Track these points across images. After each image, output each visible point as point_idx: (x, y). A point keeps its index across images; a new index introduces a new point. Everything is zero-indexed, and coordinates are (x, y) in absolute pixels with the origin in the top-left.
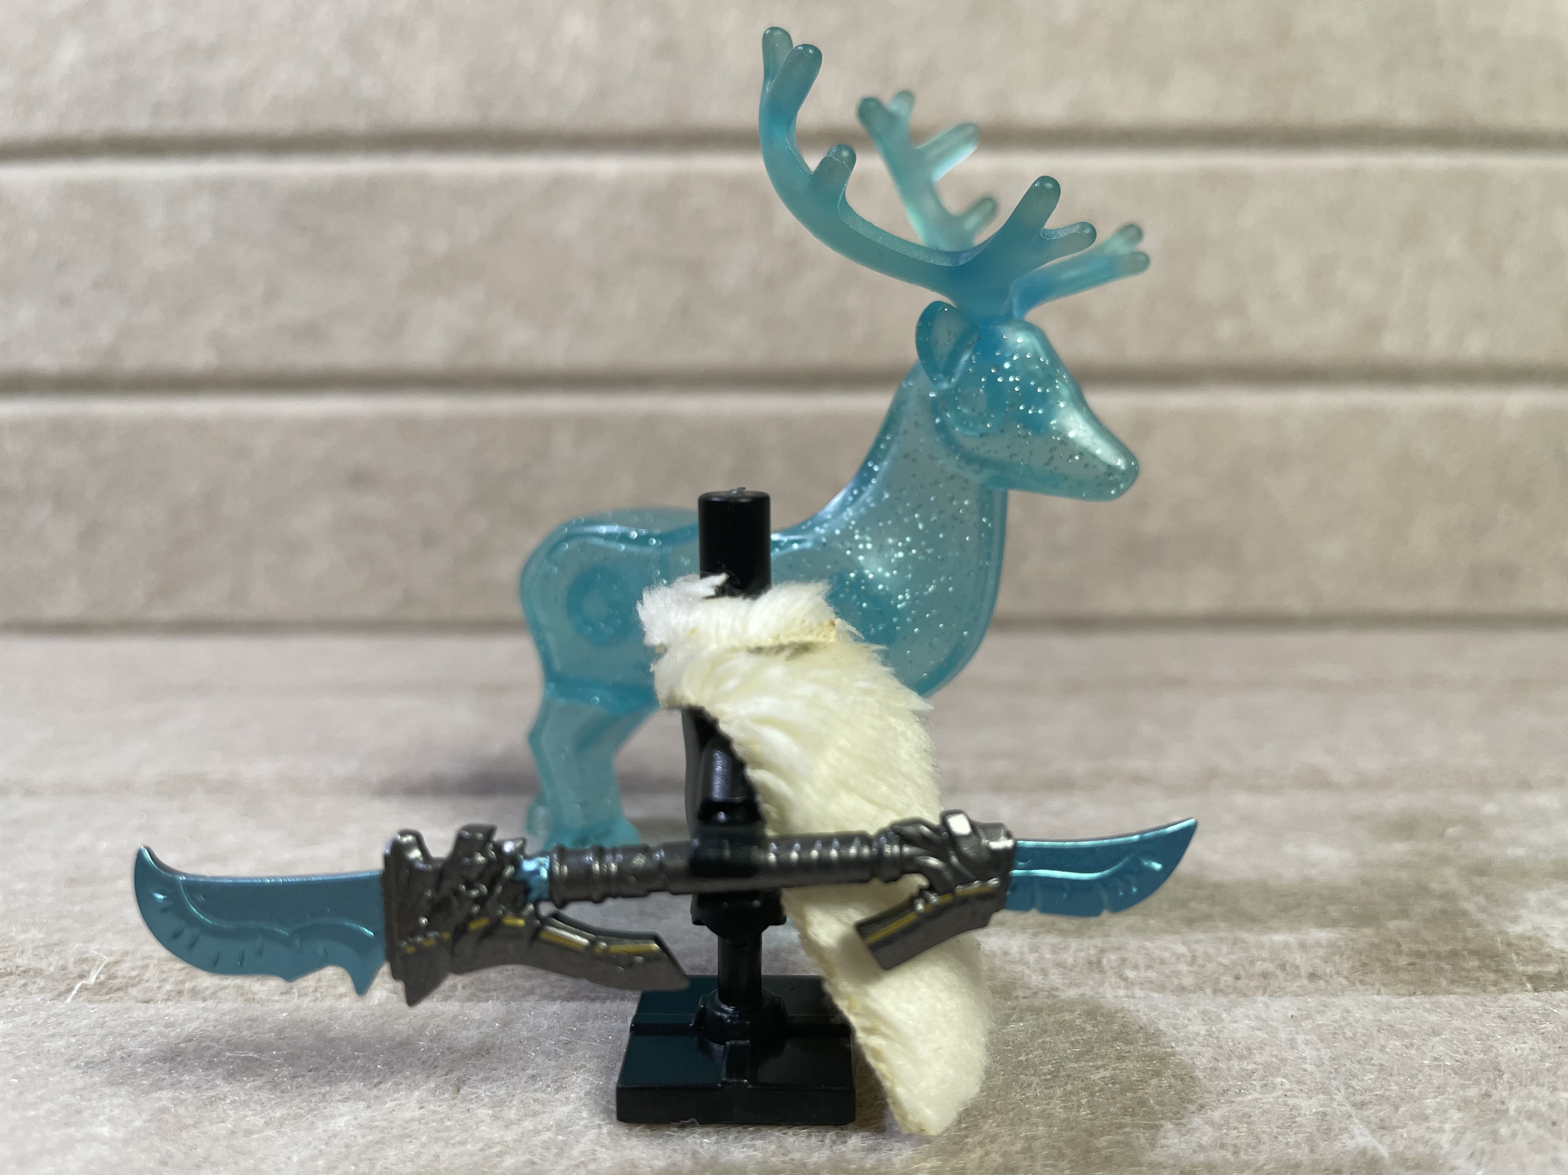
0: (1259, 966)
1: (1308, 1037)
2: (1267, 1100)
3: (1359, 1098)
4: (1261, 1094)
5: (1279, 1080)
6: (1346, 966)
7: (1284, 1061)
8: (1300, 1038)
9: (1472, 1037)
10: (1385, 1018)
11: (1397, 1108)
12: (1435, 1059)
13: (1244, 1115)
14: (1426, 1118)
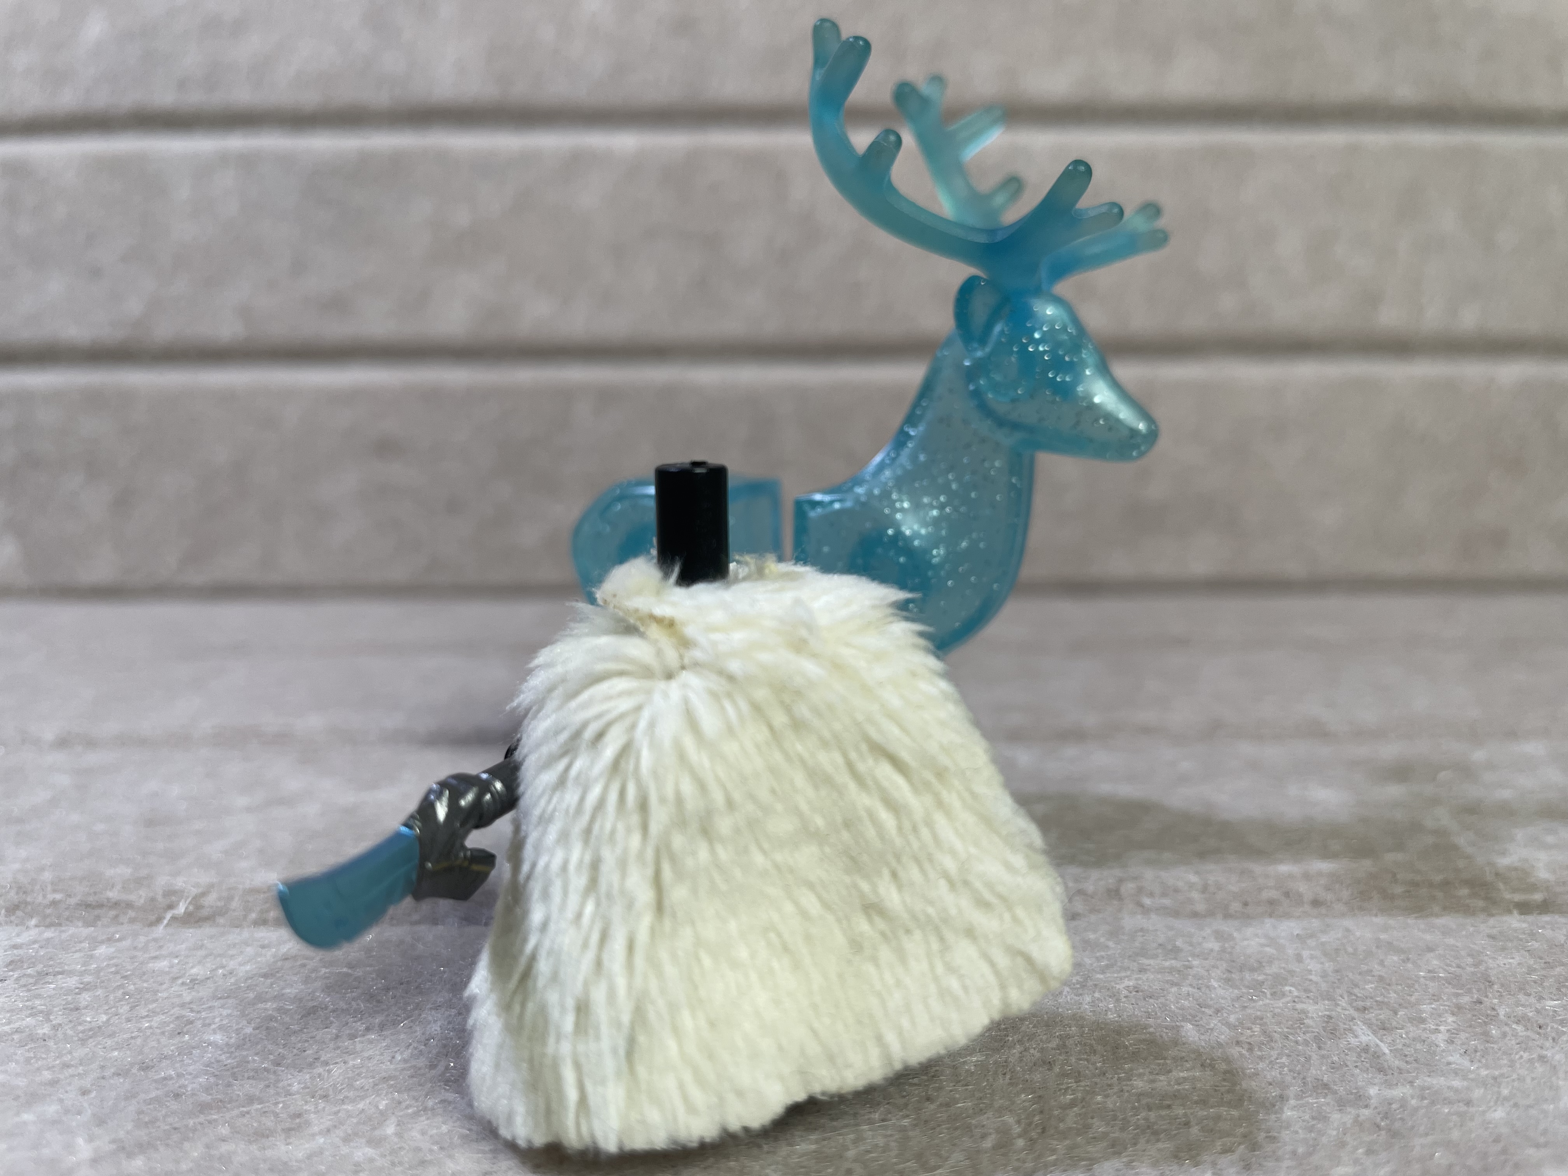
0: (1266, 895)
1: (1312, 952)
2: (1277, 1005)
3: (1360, 1004)
4: (1270, 999)
5: (1287, 988)
6: (1345, 894)
7: (1292, 973)
8: (1306, 954)
9: (1463, 953)
10: (1383, 936)
11: (1396, 1013)
12: (1430, 971)
13: (1257, 1018)
14: (1423, 1021)
